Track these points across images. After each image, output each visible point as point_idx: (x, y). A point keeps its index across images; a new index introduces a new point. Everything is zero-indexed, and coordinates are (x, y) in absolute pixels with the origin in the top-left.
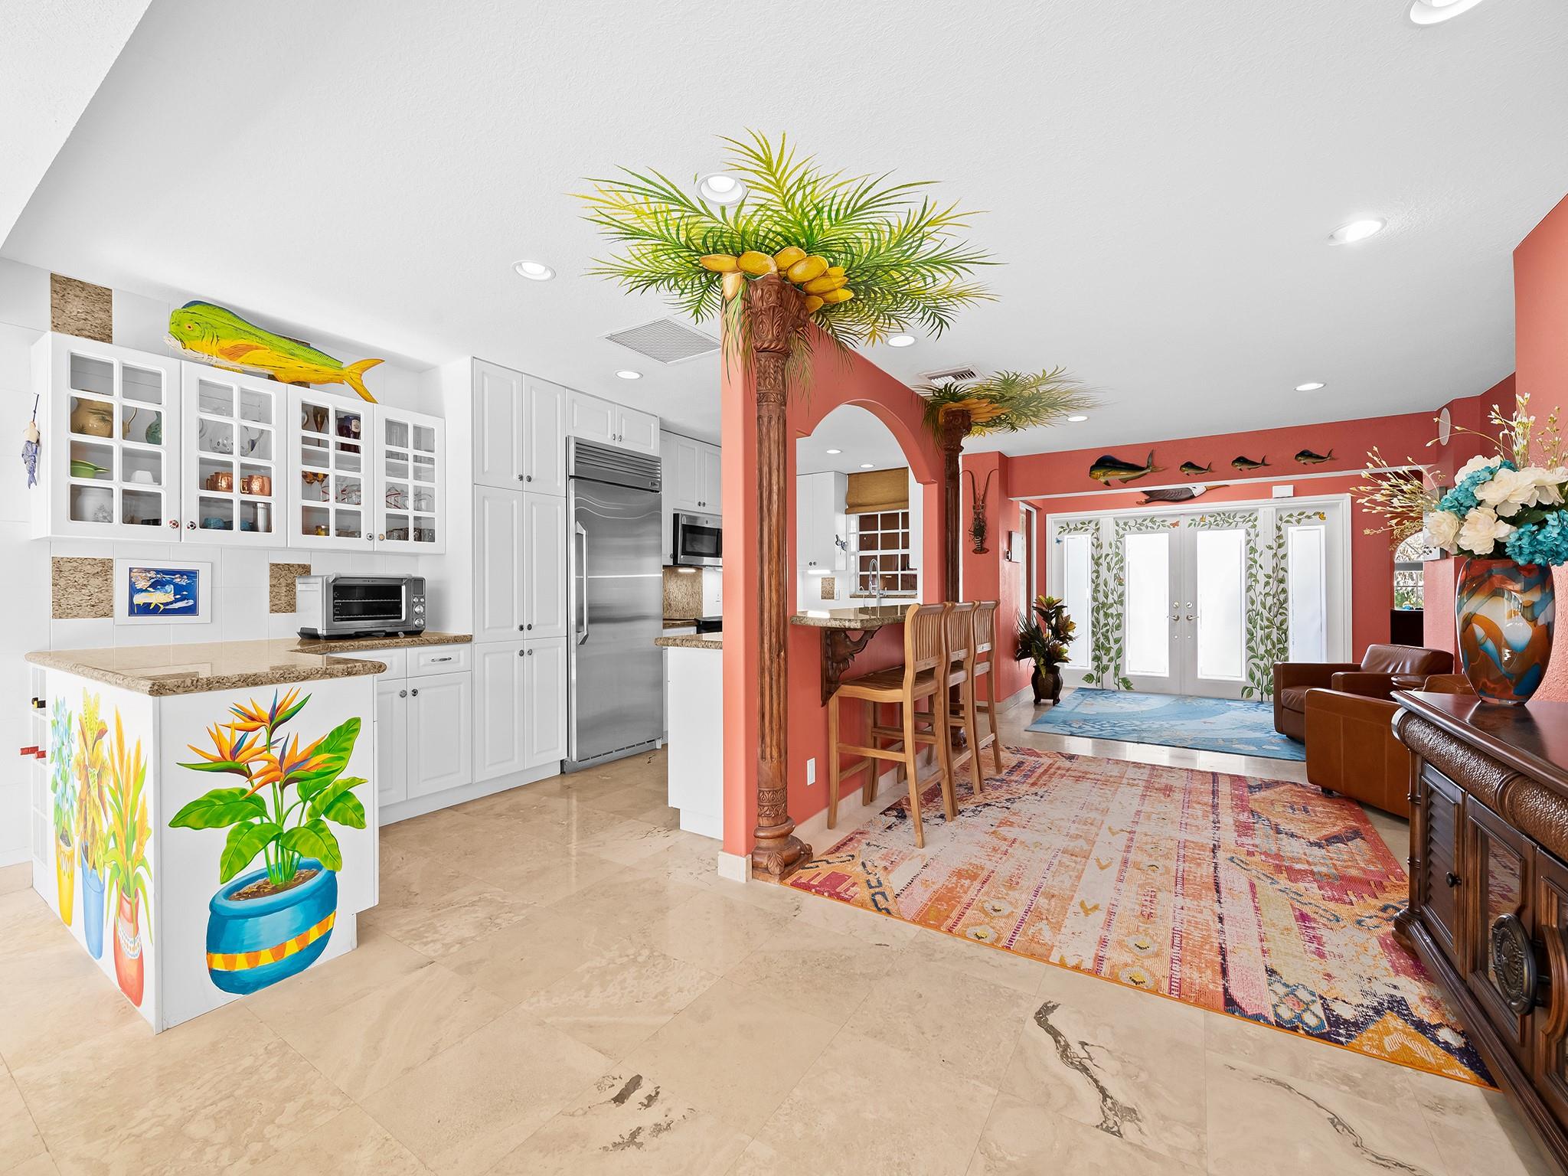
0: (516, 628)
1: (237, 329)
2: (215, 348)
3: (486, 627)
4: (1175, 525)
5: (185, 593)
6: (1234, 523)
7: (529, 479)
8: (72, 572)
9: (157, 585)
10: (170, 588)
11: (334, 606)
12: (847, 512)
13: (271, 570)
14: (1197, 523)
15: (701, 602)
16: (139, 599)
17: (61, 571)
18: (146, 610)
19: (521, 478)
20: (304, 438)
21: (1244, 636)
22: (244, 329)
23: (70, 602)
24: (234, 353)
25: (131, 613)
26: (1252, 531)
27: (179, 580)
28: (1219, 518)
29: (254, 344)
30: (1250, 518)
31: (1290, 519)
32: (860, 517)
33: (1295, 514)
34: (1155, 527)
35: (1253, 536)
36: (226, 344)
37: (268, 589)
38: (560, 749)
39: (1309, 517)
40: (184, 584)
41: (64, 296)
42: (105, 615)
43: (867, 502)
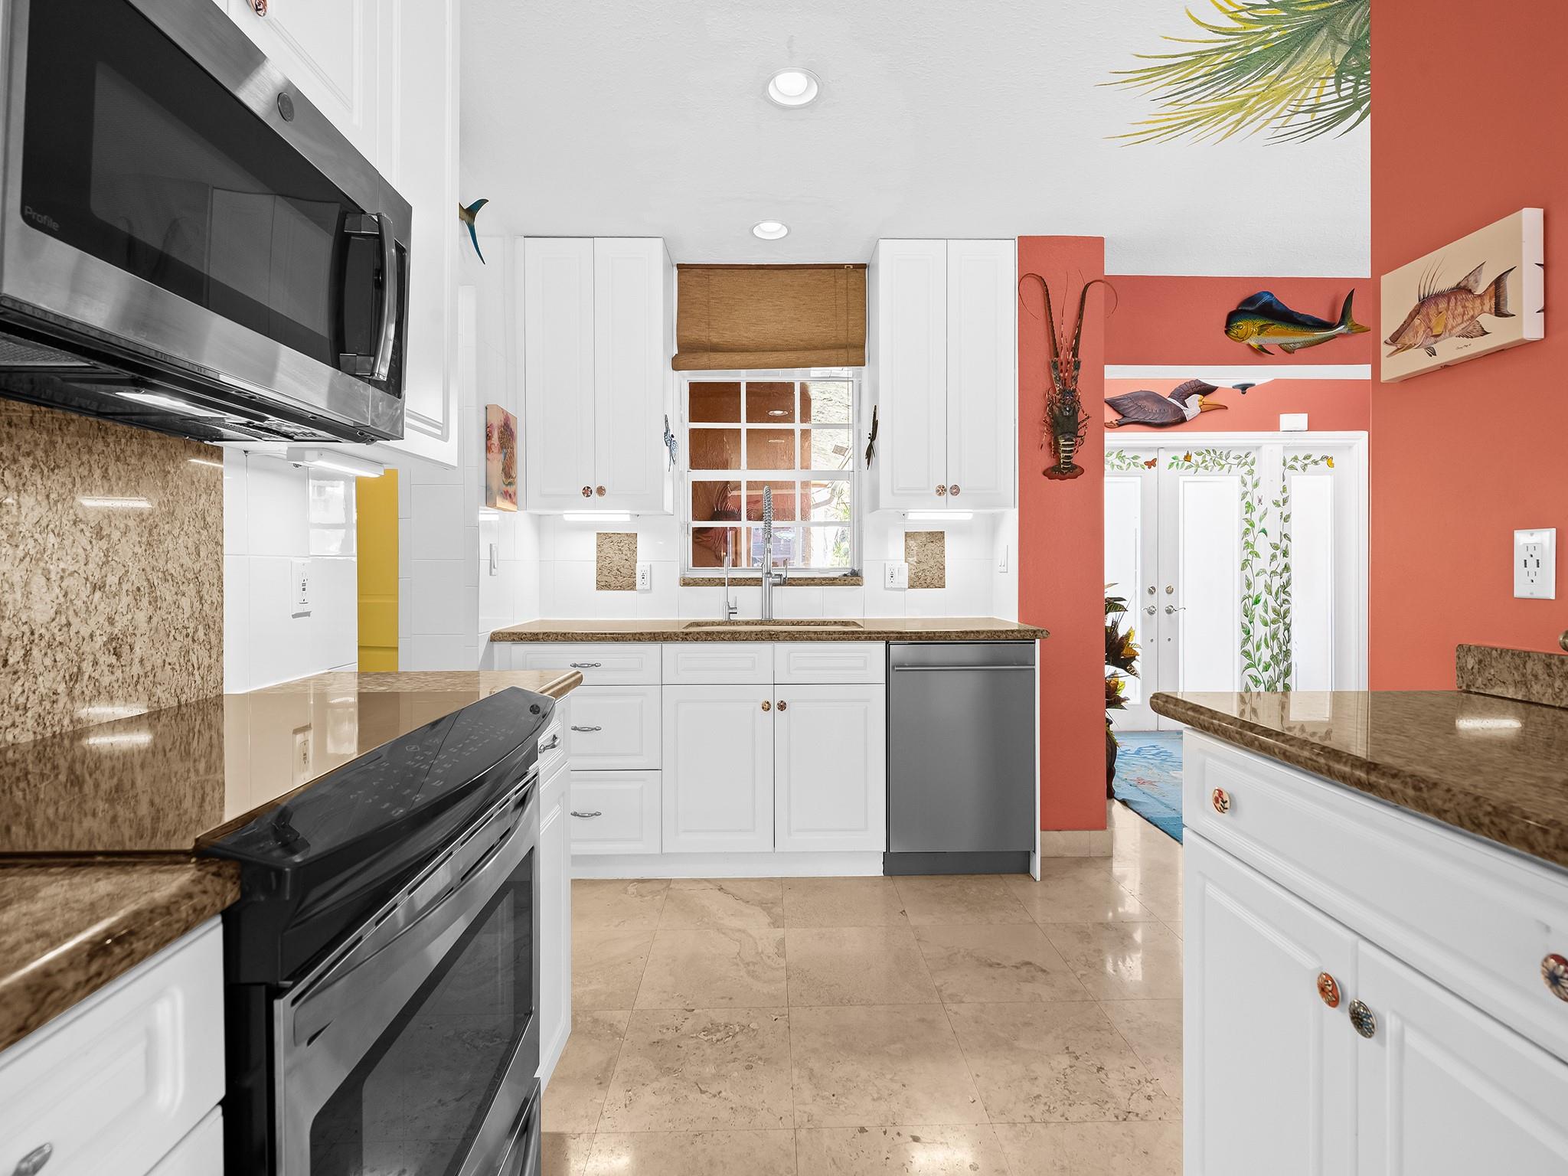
4: (1151, 464)
6: (1227, 467)
12: (675, 364)
14: (1180, 463)
21: (1239, 635)
26: (1248, 479)
28: (1208, 458)
30: (1246, 459)
31: (1294, 463)
32: (690, 383)
33: (1301, 457)
34: (1124, 466)
35: (1249, 487)
39: (1316, 463)
43: (718, 344)
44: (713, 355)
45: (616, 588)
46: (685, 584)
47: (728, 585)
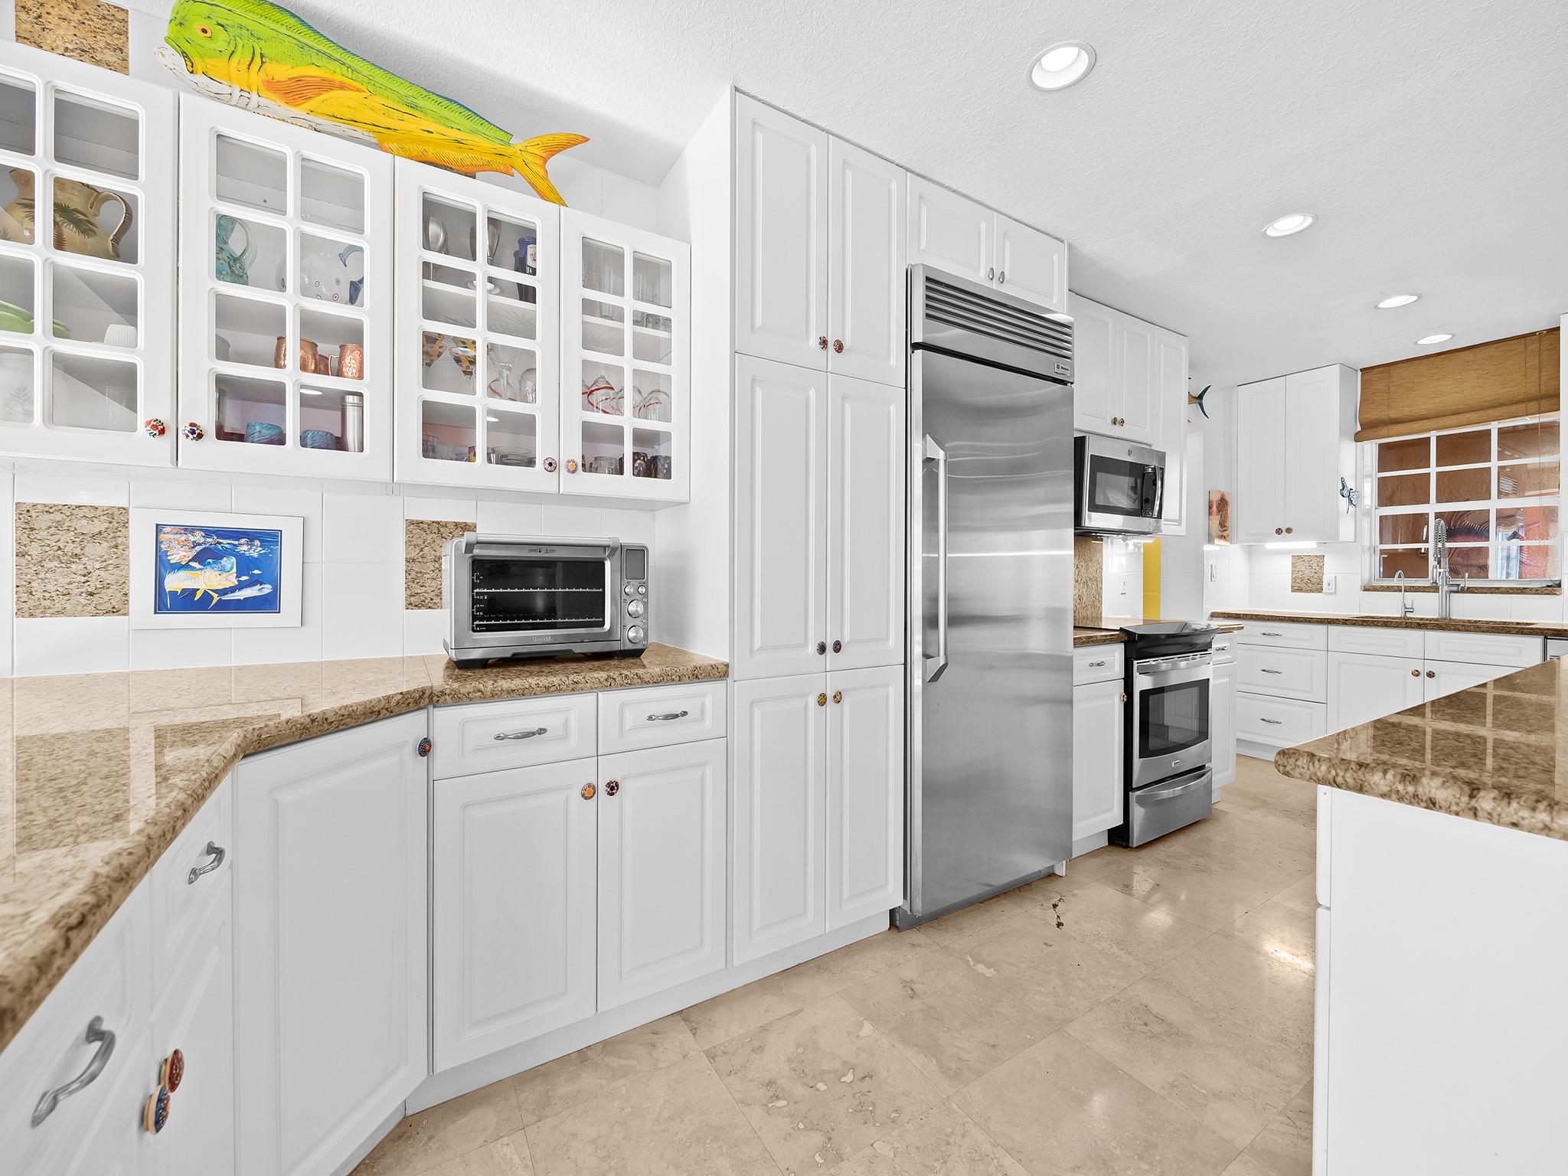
0: (812, 648)
1: (303, 46)
2: (256, 78)
3: (757, 644)
5: (256, 572)
7: (839, 348)
8: (53, 530)
9: (206, 557)
10: (230, 562)
11: (474, 602)
12: (1358, 438)
13: (409, 532)
15: (1100, 594)
16: (175, 582)
17: (32, 529)
18: (189, 602)
19: (824, 343)
20: (426, 265)
22: (320, 48)
23: (51, 587)
24: (295, 91)
25: (160, 607)
27: (245, 548)
29: (338, 78)
32: (1380, 445)
36: (281, 72)
37: (402, 566)
38: (891, 887)
40: (256, 555)
41: (40, 17)
42: (114, 611)
43: (1396, 418)
44: (1392, 427)
45: (1307, 591)
46: (1365, 590)
47: (1405, 591)
